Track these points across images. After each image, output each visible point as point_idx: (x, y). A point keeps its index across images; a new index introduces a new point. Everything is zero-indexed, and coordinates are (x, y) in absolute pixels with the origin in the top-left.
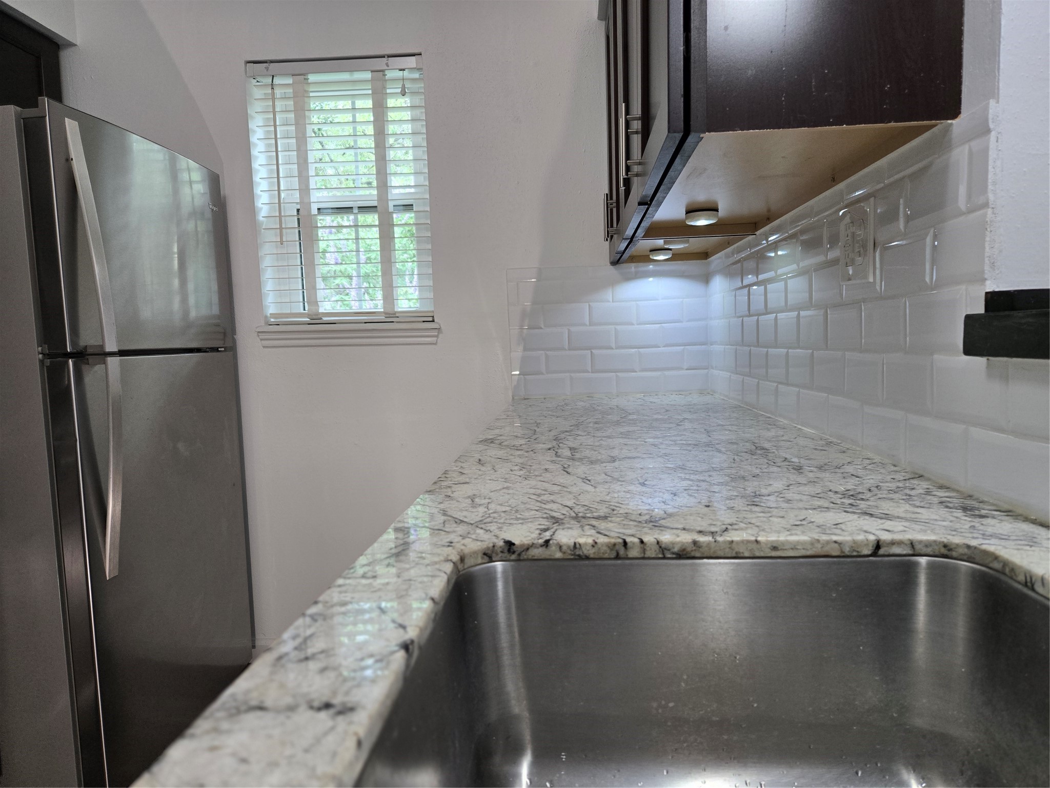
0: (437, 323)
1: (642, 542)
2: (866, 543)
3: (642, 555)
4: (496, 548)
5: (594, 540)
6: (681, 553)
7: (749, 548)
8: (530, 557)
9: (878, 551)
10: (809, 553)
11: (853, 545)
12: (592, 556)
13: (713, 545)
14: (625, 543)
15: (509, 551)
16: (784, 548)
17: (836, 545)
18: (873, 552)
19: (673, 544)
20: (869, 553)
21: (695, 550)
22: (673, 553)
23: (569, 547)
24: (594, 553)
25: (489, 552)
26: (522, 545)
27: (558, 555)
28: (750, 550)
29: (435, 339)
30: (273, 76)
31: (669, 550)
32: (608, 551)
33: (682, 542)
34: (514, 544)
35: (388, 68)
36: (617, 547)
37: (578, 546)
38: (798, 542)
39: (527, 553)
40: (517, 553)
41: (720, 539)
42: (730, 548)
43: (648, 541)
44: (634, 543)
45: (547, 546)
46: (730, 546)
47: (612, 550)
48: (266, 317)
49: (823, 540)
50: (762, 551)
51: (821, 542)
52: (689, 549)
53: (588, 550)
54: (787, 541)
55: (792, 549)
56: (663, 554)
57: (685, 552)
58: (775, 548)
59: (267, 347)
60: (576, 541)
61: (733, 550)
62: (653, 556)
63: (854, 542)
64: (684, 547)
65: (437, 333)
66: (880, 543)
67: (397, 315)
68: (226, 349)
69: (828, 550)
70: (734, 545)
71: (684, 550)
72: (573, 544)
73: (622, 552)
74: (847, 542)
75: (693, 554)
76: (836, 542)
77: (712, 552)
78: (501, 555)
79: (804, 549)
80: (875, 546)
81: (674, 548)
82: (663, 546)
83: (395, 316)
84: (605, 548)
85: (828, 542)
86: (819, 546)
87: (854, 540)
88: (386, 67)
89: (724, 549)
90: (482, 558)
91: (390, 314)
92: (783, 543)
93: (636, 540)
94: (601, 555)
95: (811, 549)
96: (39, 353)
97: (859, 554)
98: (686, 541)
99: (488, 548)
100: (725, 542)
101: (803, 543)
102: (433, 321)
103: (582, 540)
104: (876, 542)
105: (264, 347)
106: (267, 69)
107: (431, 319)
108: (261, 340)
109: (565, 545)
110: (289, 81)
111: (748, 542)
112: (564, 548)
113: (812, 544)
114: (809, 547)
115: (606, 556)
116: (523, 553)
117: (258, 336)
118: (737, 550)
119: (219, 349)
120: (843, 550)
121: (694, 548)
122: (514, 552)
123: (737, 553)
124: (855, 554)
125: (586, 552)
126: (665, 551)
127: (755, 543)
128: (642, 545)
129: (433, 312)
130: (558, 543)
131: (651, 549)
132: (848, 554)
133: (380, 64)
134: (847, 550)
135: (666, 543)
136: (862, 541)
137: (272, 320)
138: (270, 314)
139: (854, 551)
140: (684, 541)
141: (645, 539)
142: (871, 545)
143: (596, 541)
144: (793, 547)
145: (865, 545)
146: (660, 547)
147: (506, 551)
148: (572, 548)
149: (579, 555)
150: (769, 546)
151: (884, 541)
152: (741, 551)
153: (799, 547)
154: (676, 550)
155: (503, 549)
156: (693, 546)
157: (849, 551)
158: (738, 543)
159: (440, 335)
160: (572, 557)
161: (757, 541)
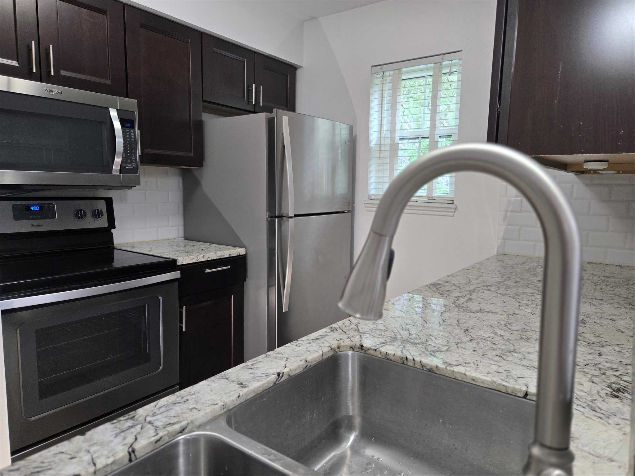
0: (455, 204)
1: (414, 360)
2: (521, 391)
3: (414, 366)
4: (356, 346)
5: (394, 354)
6: (430, 370)
7: (461, 377)
8: (369, 353)
9: (526, 396)
10: (490, 387)
11: (513, 390)
12: (393, 360)
13: (445, 370)
14: (407, 358)
15: (361, 348)
16: (478, 381)
17: (504, 387)
18: (524, 397)
19: (427, 364)
20: (522, 396)
21: (437, 370)
22: (427, 369)
23: (384, 353)
24: (394, 359)
25: (353, 347)
26: (366, 348)
27: (380, 356)
28: (462, 377)
29: (453, 213)
30: (384, 72)
31: (425, 367)
32: (400, 360)
33: (431, 365)
34: (363, 346)
35: (443, 61)
36: (403, 359)
37: (387, 354)
38: (485, 380)
39: (368, 351)
40: (364, 350)
41: (448, 368)
42: (452, 374)
43: (417, 360)
44: (410, 359)
45: (376, 351)
46: (452, 373)
47: (401, 360)
48: (369, 195)
49: (498, 383)
50: (467, 379)
51: (497, 383)
52: (434, 369)
53: (392, 357)
54: (480, 378)
55: (482, 383)
56: (423, 368)
57: (432, 370)
58: (473, 380)
59: (368, 211)
60: (387, 352)
61: (454, 375)
62: (418, 367)
63: (514, 388)
64: (432, 368)
65: (454, 211)
66: (528, 393)
67: (434, 198)
68: (349, 211)
69: (499, 388)
70: (454, 373)
71: (432, 369)
72: (386, 353)
73: (405, 362)
74: (510, 387)
75: (435, 372)
76: (504, 385)
77: (444, 373)
78: (358, 349)
79: (487, 384)
80: (525, 394)
81: (427, 366)
82: (423, 364)
83: (432, 199)
84: (398, 358)
85: (500, 385)
86: (495, 385)
87: (514, 387)
88: (442, 61)
89: (450, 373)
90: (350, 349)
91: (429, 198)
92: (478, 379)
93: (412, 358)
94: (396, 361)
95: (491, 385)
96: (267, 215)
97: (516, 395)
98: (433, 365)
99: (353, 345)
100: (450, 370)
101: (488, 381)
102: (453, 203)
103: (389, 352)
104: (526, 392)
105: (366, 211)
106: (381, 68)
107: (451, 202)
108: (366, 207)
109: (383, 352)
110: (392, 73)
111: (461, 373)
112: (382, 353)
113: (492, 383)
114: (490, 384)
115: (399, 361)
116: (367, 351)
117: (364, 205)
118: (455, 376)
119: (345, 211)
120: (508, 391)
121: (436, 369)
122: (363, 350)
123: (455, 377)
124: (514, 394)
125: (390, 358)
126: (424, 367)
127: (464, 375)
128: (414, 361)
129: (453, 198)
130: (380, 350)
131: (417, 364)
132: (510, 393)
133: (438, 58)
134: (510, 392)
135: (424, 363)
136: (518, 389)
137: (373, 197)
138: (371, 194)
139: (513, 392)
140: (432, 365)
141: (415, 359)
142: (523, 392)
143: (395, 354)
144: (482, 382)
145: (519, 391)
146: (422, 364)
147: (360, 348)
148: (385, 354)
149: (388, 358)
150: (471, 378)
151: (530, 392)
152: (457, 377)
153: (485, 383)
154: (428, 368)
155: (359, 347)
156: (436, 368)
157: (511, 392)
158: (456, 372)
159: (456, 212)
160: (385, 358)
161: (465, 374)
